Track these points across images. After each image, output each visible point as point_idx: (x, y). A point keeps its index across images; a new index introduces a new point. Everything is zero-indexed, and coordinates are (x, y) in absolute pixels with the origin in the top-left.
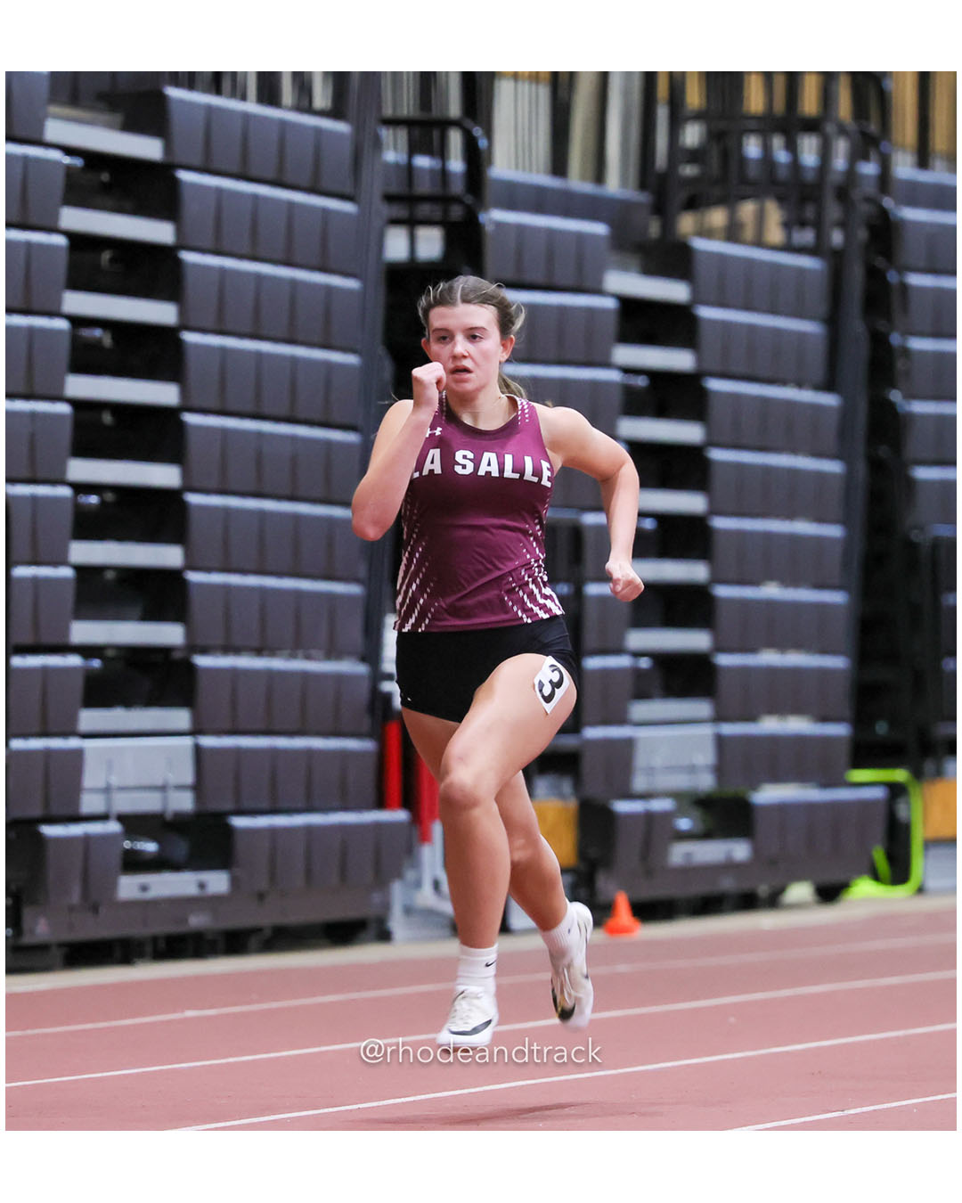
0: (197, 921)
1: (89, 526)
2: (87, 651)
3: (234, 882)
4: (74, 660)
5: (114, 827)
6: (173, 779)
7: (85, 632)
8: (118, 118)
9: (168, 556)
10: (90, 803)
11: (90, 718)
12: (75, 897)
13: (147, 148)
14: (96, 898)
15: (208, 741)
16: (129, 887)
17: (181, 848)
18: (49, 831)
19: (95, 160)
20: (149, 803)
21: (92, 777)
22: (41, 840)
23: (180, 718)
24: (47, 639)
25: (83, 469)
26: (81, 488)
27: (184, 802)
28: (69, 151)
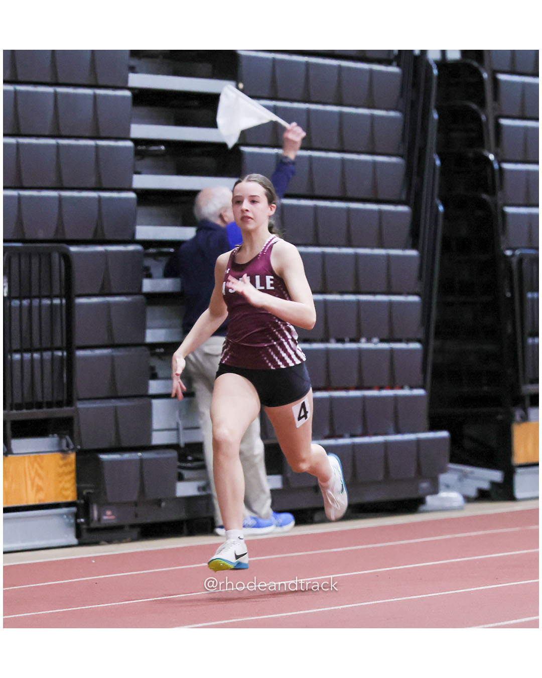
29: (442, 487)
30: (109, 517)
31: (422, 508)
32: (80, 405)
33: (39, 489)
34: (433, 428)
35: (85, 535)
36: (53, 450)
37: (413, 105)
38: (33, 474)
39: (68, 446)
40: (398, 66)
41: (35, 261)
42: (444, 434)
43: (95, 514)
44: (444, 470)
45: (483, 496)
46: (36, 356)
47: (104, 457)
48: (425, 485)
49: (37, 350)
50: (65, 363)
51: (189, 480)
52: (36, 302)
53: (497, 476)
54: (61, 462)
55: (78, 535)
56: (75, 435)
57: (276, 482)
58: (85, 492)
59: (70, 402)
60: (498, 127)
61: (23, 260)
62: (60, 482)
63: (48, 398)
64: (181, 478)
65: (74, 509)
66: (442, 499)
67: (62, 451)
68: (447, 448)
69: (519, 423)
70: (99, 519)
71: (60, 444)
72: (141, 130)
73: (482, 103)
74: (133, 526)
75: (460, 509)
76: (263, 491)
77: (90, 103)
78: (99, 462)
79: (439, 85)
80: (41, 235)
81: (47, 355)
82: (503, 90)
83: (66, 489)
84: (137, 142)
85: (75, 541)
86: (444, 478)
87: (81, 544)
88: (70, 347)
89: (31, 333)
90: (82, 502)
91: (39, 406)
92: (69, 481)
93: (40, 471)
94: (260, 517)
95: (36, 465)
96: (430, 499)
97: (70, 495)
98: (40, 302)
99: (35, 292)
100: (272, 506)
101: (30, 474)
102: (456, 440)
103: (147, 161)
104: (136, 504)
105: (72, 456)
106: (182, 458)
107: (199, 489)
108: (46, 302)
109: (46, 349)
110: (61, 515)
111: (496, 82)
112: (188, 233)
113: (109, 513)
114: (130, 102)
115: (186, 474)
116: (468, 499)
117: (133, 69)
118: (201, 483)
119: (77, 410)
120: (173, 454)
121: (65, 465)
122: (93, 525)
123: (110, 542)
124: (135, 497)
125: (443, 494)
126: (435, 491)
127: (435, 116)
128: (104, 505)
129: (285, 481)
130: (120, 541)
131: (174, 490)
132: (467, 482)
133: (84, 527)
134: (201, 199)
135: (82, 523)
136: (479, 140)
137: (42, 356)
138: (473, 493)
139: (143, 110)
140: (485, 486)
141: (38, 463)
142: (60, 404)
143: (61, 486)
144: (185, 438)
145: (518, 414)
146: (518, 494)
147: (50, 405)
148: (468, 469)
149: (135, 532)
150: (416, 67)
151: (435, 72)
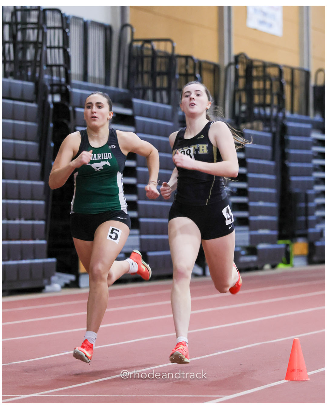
6: (134, 244)
8: (121, 105)
9: (134, 198)
13: (128, 112)
15: (143, 237)
23: (137, 232)
29: (52, 282)
31: (44, 291)
37: (42, 120)
42: (53, 260)
44: (53, 275)
45: (66, 286)
48: (45, 281)
53: (73, 277)
68: (55, 266)
73: (69, 120)
75: (59, 291)
82: (77, 115)
86: (53, 278)
96: (47, 287)
102: (58, 263)
111: (74, 112)
116: (62, 287)
125: (53, 285)
126: (49, 283)
127: (51, 125)
132: (61, 280)
140: (68, 282)
146: (81, 285)
150: (44, 104)
151: (52, 106)
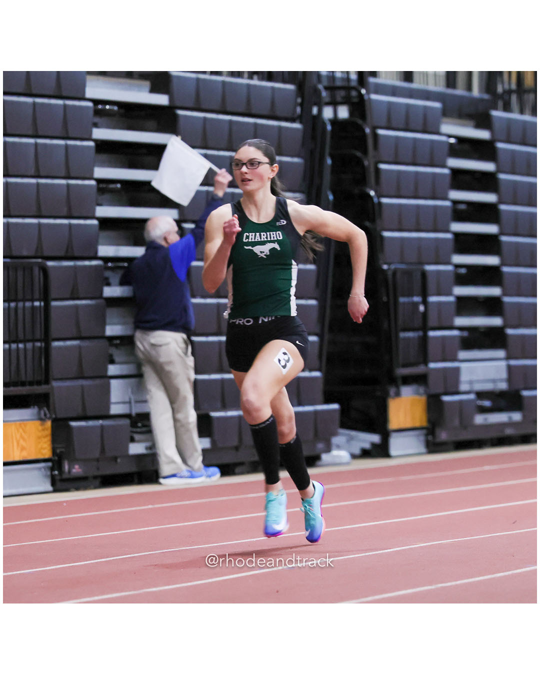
0: (509, 432)
1: (462, 280)
2: (461, 329)
3: (524, 417)
4: (455, 333)
5: (472, 396)
6: (498, 377)
7: (460, 321)
8: (472, 123)
9: (495, 291)
10: (464, 387)
11: (463, 355)
12: (456, 422)
13: (484, 135)
14: (465, 423)
15: (513, 362)
16: (479, 419)
17: (503, 403)
18: (446, 398)
19: (461, 140)
20: (488, 387)
21: (464, 377)
22: (442, 403)
23: (501, 353)
24: (445, 325)
25: (458, 259)
26: (457, 266)
27: (503, 386)
28: (450, 136)
29: (334, 447)
30: (77, 470)
31: (318, 463)
32: (55, 384)
33: (23, 449)
34: (327, 401)
35: (59, 484)
36: (33, 418)
37: (312, 153)
38: (18, 436)
39: (45, 415)
40: (301, 122)
41: (20, 273)
42: (335, 406)
43: (66, 467)
44: (335, 434)
45: (365, 454)
46: (21, 346)
47: (73, 424)
48: (320, 446)
49: (21, 342)
50: (43, 350)
51: (139, 441)
52: (21, 304)
53: (376, 438)
54: (40, 428)
55: (53, 483)
56: (51, 408)
57: (206, 443)
58: (58, 451)
59: (47, 382)
60: (377, 170)
61: (11, 273)
62: (40, 443)
63: (30, 378)
64: (132, 440)
65: (50, 464)
66: (335, 456)
67: (41, 419)
68: (337, 417)
69: (393, 398)
70: (69, 472)
71: (39, 413)
72: (101, 172)
73: (365, 152)
74: (95, 477)
75: (347, 464)
76: (196, 450)
77: (63, 152)
78: (69, 427)
79: (332, 138)
80: (25, 253)
81: (29, 345)
82: (381, 142)
83: (44, 449)
84: (99, 181)
85: (50, 488)
86: (335, 440)
87: (56, 490)
88: (47, 338)
89: (17, 328)
90: (56, 458)
91: (23, 384)
92: (45, 443)
93: (23, 434)
94: (193, 470)
95: (21, 430)
96: (325, 457)
97: (47, 453)
98: (24, 304)
99: (20, 296)
100: (203, 461)
101: (16, 438)
102: (344, 411)
103: (107, 196)
104: (98, 460)
105: (49, 424)
106: (134, 424)
107: (147, 448)
108: (28, 304)
109: (29, 341)
110: (40, 469)
111: (376, 136)
112: (138, 252)
113: (77, 467)
114: (93, 151)
115: (137, 437)
116: (354, 457)
117: (96, 125)
118: (148, 444)
119: (52, 388)
120: (127, 422)
121: (43, 430)
122: (65, 476)
123: (77, 489)
124: (97, 454)
125: (335, 453)
126: (328, 449)
127: (329, 161)
128: (73, 461)
129: (213, 443)
130: (85, 488)
131: (127, 448)
132: (354, 443)
133: (58, 478)
134: (150, 225)
135: (55, 475)
136: (362, 180)
137: (25, 346)
138: (357, 451)
139: (104, 157)
140: (367, 446)
141: (23, 429)
142: (39, 383)
143: (40, 446)
144: (136, 409)
145: (392, 391)
146: (393, 451)
147: (31, 384)
148: (353, 433)
149: (98, 482)
150: (314, 124)
151: (329, 128)
